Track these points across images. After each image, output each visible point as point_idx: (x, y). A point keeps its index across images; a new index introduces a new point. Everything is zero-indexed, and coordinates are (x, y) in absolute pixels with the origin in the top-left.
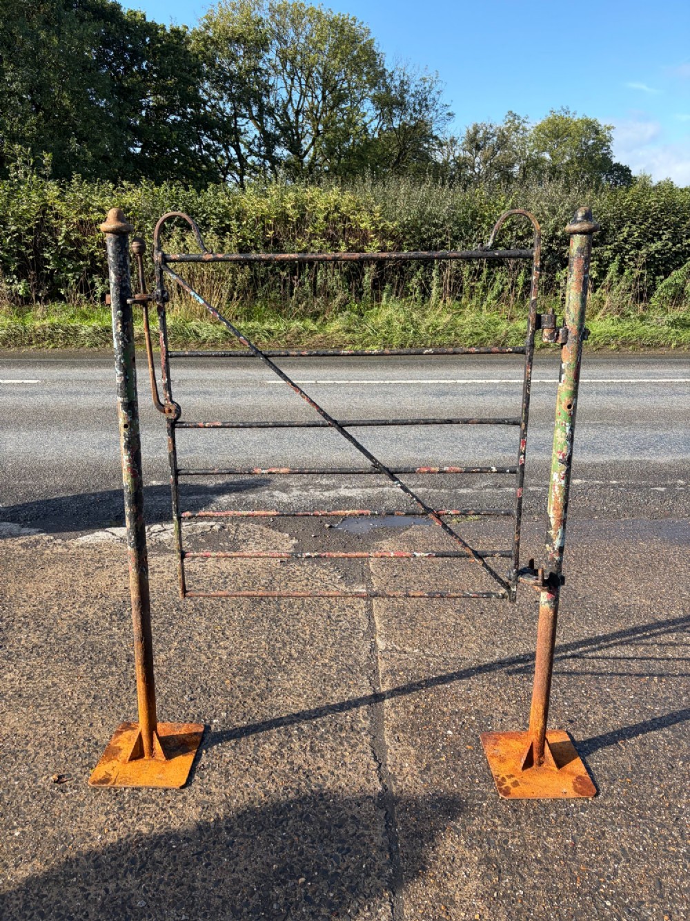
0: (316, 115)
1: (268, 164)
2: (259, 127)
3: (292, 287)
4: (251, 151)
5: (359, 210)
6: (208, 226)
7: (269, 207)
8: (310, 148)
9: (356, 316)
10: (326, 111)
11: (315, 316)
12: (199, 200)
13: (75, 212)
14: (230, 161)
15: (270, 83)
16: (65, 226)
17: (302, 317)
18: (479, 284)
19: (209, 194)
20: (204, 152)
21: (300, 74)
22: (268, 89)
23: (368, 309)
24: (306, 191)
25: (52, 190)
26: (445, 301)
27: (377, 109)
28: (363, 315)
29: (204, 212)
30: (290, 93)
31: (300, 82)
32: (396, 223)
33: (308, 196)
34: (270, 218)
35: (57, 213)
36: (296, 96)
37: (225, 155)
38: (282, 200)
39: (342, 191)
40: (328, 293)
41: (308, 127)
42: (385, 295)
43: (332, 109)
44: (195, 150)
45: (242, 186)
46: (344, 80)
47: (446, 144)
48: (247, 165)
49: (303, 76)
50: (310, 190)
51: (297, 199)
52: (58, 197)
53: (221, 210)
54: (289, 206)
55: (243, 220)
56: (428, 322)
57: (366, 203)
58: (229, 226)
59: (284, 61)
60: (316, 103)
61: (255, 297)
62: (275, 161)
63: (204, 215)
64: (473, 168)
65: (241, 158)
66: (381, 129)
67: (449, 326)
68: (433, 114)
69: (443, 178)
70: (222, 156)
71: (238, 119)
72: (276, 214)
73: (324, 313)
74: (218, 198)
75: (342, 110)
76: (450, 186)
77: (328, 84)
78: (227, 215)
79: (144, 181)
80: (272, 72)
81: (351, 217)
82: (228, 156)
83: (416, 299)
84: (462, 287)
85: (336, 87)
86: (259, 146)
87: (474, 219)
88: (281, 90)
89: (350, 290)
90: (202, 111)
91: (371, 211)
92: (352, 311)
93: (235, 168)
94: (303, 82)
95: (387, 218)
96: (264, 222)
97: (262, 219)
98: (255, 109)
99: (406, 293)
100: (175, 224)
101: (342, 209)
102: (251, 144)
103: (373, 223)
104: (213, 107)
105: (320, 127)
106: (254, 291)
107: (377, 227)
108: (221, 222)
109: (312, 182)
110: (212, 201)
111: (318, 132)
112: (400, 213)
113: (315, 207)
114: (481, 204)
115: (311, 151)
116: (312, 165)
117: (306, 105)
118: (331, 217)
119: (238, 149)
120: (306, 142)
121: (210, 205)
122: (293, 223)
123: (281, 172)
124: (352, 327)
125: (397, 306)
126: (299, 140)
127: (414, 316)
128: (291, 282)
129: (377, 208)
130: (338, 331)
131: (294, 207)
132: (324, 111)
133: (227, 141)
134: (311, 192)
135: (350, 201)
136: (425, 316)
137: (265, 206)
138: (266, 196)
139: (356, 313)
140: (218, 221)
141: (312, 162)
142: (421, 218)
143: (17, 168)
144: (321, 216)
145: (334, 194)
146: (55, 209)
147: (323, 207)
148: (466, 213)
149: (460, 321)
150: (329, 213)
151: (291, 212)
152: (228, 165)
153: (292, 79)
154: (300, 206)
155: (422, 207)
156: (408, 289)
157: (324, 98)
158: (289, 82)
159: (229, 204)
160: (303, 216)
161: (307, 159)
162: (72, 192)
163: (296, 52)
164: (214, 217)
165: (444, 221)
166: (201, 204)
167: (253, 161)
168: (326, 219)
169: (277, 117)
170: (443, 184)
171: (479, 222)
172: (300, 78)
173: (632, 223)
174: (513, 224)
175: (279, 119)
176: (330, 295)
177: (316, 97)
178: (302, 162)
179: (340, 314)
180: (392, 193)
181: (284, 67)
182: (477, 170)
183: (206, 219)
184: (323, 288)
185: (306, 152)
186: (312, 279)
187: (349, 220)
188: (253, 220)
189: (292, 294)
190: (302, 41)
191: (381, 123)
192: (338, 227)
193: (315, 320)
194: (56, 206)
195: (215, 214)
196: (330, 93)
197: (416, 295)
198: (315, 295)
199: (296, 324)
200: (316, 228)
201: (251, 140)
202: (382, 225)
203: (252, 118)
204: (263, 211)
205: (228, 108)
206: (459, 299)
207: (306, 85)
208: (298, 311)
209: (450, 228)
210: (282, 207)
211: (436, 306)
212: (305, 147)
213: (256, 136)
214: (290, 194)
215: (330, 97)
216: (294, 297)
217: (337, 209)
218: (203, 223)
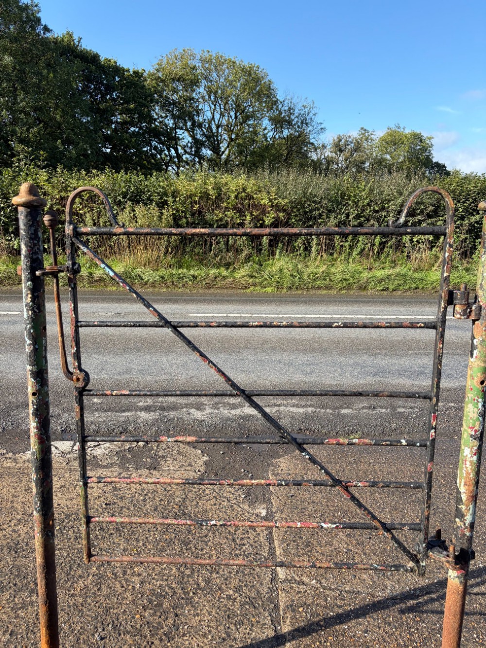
0: (230, 128)
1: (197, 160)
2: (191, 136)
3: (211, 245)
4: (185, 151)
5: (260, 191)
6: (152, 201)
7: (196, 188)
8: (226, 150)
9: (258, 266)
10: (237, 126)
11: (228, 265)
12: (146, 183)
13: (58, 191)
14: (171, 157)
15: (200, 108)
16: (50, 200)
17: (218, 266)
18: (347, 244)
19: (153, 179)
20: (153, 151)
21: (220, 102)
22: (199, 111)
23: (266, 261)
24: (222, 178)
25: (43, 175)
26: (322, 256)
27: (272, 125)
28: (262, 265)
29: (149, 191)
30: (213, 114)
31: (220, 107)
32: (286, 201)
33: (223, 181)
34: (197, 196)
35: (45, 191)
36: (217, 116)
37: (167, 153)
38: (205, 184)
39: (249, 177)
40: (237, 249)
41: (225, 136)
42: (278, 251)
43: (241, 124)
44: (147, 150)
45: (177, 174)
46: (250, 106)
47: (319, 148)
48: (183, 161)
49: (222, 103)
50: (225, 177)
51: (215, 183)
52: (47, 180)
53: (161, 189)
54: (210, 187)
55: (177, 197)
56: (309, 270)
57: (265, 187)
58: (166, 201)
59: (210, 93)
60: (231, 120)
61: (184, 251)
62: (201, 158)
63: (149, 193)
64: (337, 164)
65: (179, 156)
66: (275, 137)
67: (325, 274)
68: (310, 128)
69: (320, 170)
70: (165, 154)
71: (177, 130)
72: (200, 193)
73: (234, 264)
74: (159, 181)
75: (248, 125)
76: (326, 175)
77: (239, 108)
78: (165, 194)
79: (107, 170)
80: (201, 100)
81: (254, 196)
82: (169, 155)
83: (300, 254)
84: (334, 246)
85: (244, 110)
86: (191, 148)
87: (343, 198)
88: (207, 112)
89: (253, 247)
90: (153, 125)
91: (268, 192)
92: (254, 262)
93: (174, 163)
94: (222, 107)
95: (280, 197)
96: (191, 199)
97: (191, 196)
98: (189, 124)
99: (294, 250)
100: (129, 199)
101: (248, 190)
102: (185, 147)
103: (270, 200)
104: (160, 122)
105: (233, 136)
106: (184, 247)
107: (273, 203)
108: (161, 198)
109: (227, 171)
110: (155, 183)
111: (232, 140)
112: (290, 193)
113: (228, 189)
114: (348, 187)
115: (227, 152)
116: (227, 161)
117: (224, 122)
118: (240, 196)
119: (176, 150)
120: (223, 146)
121: (154, 186)
122: (212, 199)
123: (205, 164)
124: (254, 274)
125: (287, 259)
126: (218, 144)
127: (300, 266)
128: (210, 241)
129: (273, 189)
130: (243, 277)
131: (213, 188)
132: (236, 125)
133: (169, 145)
134: (225, 178)
135: (253, 185)
136: (307, 266)
137: (193, 187)
138: (194, 181)
139: (257, 264)
140: (159, 197)
141: (227, 159)
142: (304, 197)
143: (19, 160)
144: (233, 195)
145: (242, 180)
146: (44, 189)
147: (234, 189)
148: (337, 193)
149: (333, 270)
150: (238, 193)
151: (211, 192)
152: (170, 160)
153: (215, 106)
154: (218, 188)
155: (305, 189)
156: (295, 247)
157: (236, 117)
158: (213, 107)
159: (168, 186)
160: (220, 194)
161: (224, 156)
162: (57, 177)
163: (218, 88)
164: (156, 195)
165: (321, 199)
166: (147, 185)
167: (187, 158)
168: (236, 197)
169: (204, 129)
170: (320, 174)
171: (347, 200)
172: (220, 105)
173: (457, 202)
174: (371, 201)
175: (205, 131)
176: (238, 251)
177: (231, 117)
178: (220, 158)
179: (245, 265)
180: (283, 179)
181: (210, 97)
182: (340, 165)
183: (150, 196)
184: (233, 246)
185: (223, 152)
186: (226, 239)
187: (253, 198)
188: (184, 197)
189: (211, 250)
190: (222, 80)
191: (275, 134)
192: (245, 203)
193: (227, 269)
194: (44, 187)
195: (157, 193)
196: (241, 114)
197: (301, 251)
198: (228, 250)
199: (213, 272)
200: (229, 203)
201: (185, 144)
202: (276, 201)
203: (187, 130)
204: (191, 191)
205: (170, 123)
206: (332, 254)
207: (224, 109)
208: (215, 262)
209: (326, 204)
210: (205, 188)
211: (315, 259)
212: (223, 149)
213: (189, 142)
214: (211, 179)
215: (240, 117)
216: (212, 252)
217: (244, 190)
218: (148, 199)
